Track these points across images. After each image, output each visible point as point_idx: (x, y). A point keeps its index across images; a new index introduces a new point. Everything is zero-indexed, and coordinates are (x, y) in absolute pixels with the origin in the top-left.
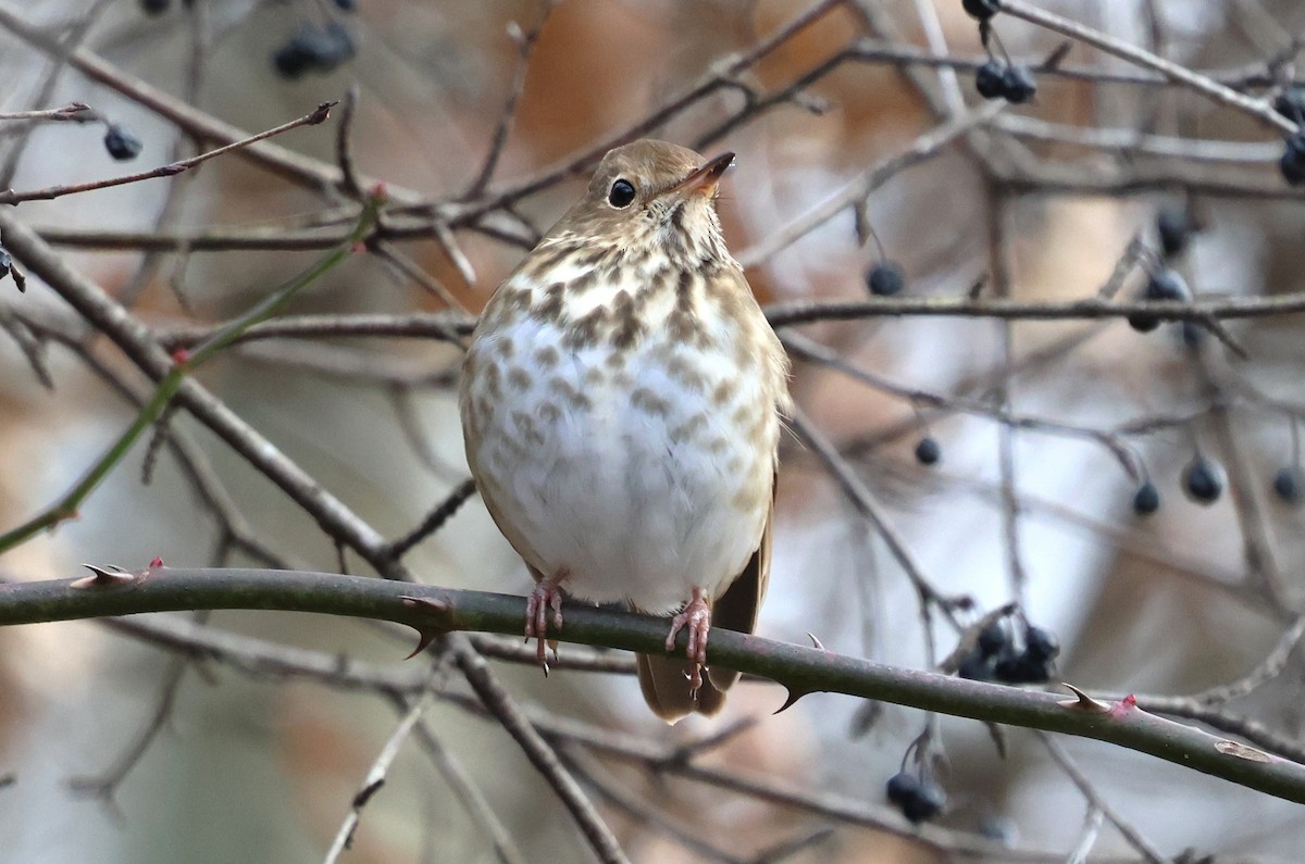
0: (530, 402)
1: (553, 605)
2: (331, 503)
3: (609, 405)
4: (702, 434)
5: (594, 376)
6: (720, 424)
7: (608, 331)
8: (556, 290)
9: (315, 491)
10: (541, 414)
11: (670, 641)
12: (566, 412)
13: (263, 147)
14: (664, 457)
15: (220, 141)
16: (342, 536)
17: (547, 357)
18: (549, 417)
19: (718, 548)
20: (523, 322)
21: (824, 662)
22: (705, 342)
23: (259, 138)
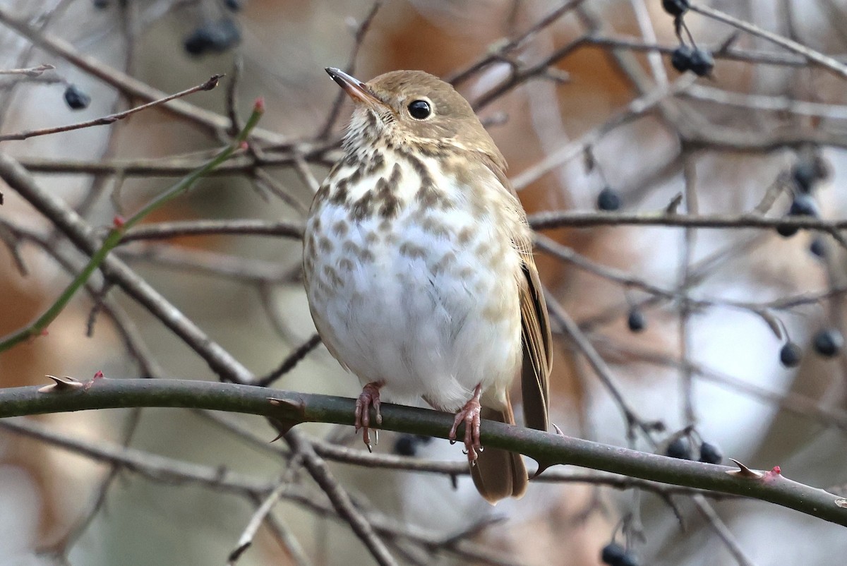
0: (333, 259)
2: (218, 351)
3: (385, 255)
4: (453, 266)
9: (207, 343)
10: (341, 267)
11: (452, 433)
12: (357, 264)
14: (427, 286)
16: (224, 374)
17: (340, 228)
18: (346, 267)
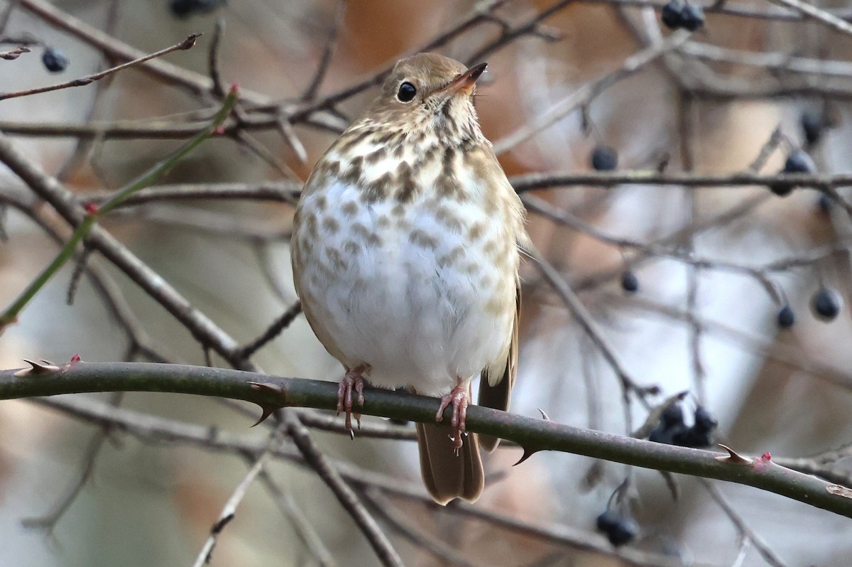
0: (338, 241)
1: (357, 389)
2: (202, 319)
3: (394, 243)
4: (460, 260)
5: (383, 222)
6: (474, 253)
7: (393, 190)
8: (357, 161)
9: (189, 310)
10: (346, 250)
11: (439, 414)
12: (363, 248)
13: (157, 64)
14: (433, 277)
15: (125, 59)
16: (208, 341)
17: (350, 209)
18: (352, 250)
19: (476, 343)
20: (333, 184)
21: (549, 429)
22: (462, 197)
23: (153, 57)
